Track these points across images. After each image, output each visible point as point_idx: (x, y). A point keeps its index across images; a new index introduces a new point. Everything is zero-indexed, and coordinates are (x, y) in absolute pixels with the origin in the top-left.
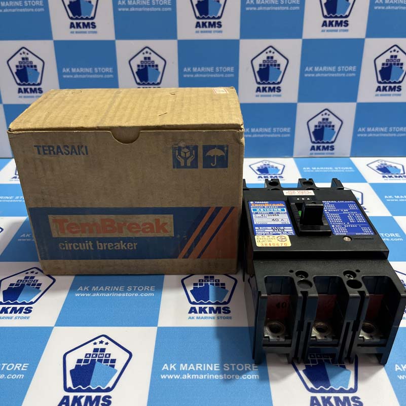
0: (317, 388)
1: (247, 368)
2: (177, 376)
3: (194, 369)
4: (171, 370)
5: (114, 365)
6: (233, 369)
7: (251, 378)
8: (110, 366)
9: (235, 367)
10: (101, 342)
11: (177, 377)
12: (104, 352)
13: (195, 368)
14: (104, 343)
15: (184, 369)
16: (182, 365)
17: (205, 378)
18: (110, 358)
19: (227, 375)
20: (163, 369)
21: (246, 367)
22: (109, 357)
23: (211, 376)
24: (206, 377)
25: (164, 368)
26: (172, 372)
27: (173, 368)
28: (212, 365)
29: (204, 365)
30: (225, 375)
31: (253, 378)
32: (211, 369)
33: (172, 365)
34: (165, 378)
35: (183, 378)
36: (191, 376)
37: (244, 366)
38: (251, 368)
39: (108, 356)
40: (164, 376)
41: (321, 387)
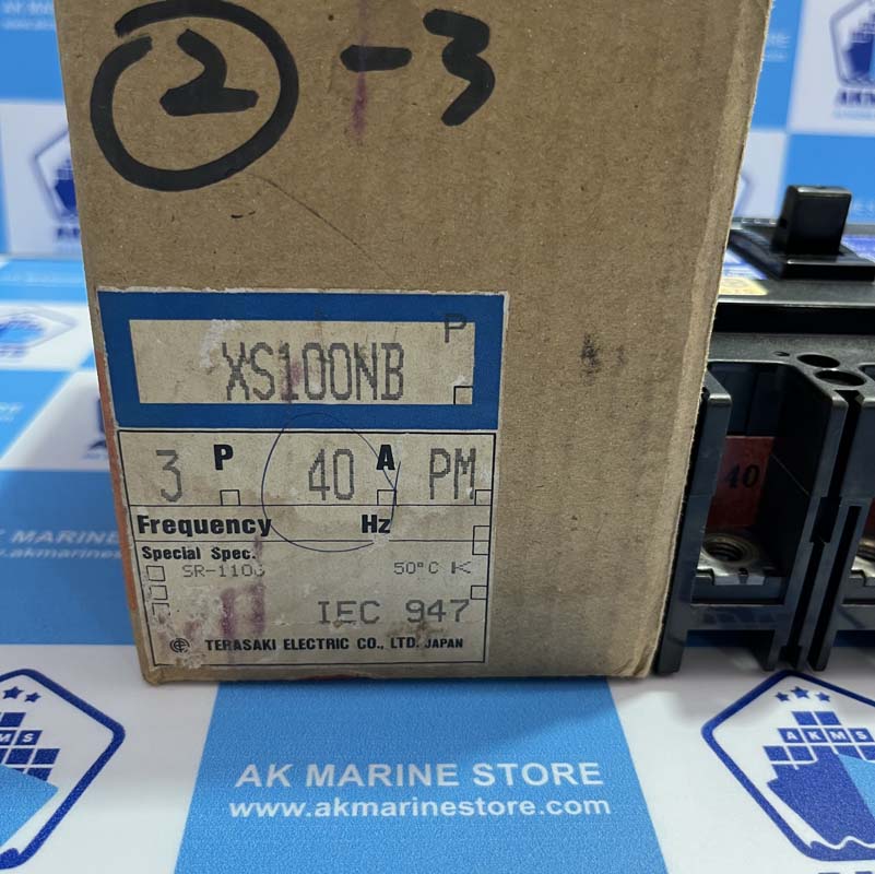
0: (836, 843)
1: (561, 778)
2: (293, 805)
3: (360, 784)
4: (269, 784)
5: (49, 770)
6: (510, 782)
7: (579, 810)
8: (32, 772)
9: (517, 774)
10: (13, 693)
11: (294, 810)
12: (17, 725)
13: (365, 777)
14: (22, 697)
15: (320, 783)
16: (313, 768)
17: (402, 813)
18: (36, 748)
19: (487, 801)
20: (239, 784)
21: (557, 774)
22: (34, 742)
23: (424, 805)
24: (409, 810)
25: (243, 779)
26: (275, 794)
27: (277, 781)
28: (428, 767)
29: (400, 768)
30: (480, 803)
31: (588, 812)
32: (427, 782)
33: (277, 769)
34: (246, 814)
35: (317, 814)
36: (349, 808)
37: (550, 771)
38: (577, 775)
39: (28, 738)
40: (242, 806)
41: (850, 838)
